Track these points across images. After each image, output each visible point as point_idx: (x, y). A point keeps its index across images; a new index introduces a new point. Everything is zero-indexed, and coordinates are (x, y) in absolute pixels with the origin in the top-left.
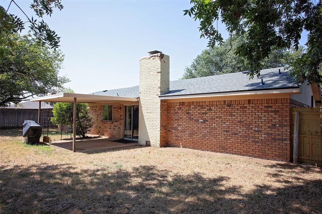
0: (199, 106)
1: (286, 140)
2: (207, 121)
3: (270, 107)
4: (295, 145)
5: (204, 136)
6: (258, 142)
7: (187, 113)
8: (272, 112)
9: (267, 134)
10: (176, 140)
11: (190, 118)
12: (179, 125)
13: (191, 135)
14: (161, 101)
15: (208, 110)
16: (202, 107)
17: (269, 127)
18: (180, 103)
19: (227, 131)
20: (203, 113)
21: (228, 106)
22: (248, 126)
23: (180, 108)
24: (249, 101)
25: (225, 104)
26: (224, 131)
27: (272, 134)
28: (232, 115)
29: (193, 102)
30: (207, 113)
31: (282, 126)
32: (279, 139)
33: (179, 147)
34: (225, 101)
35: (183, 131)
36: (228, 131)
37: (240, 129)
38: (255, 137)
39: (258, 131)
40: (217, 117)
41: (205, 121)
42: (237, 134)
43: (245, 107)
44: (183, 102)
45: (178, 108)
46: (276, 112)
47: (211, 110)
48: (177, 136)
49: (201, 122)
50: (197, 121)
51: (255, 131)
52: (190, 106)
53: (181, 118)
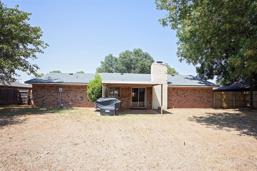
0: (182, 90)
1: (212, 102)
2: (186, 96)
3: (208, 91)
4: (214, 102)
5: (184, 102)
6: (204, 103)
7: (176, 93)
8: (208, 93)
9: (207, 100)
11: (178, 95)
12: (172, 98)
13: (178, 102)
14: (168, 87)
15: (186, 92)
16: (184, 91)
17: (207, 98)
18: (173, 88)
19: (194, 100)
20: (184, 93)
22: (201, 98)
23: (173, 91)
24: (201, 89)
25: (193, 90)
26: (193, 100)
27: (208, 100)
28: (195, 94)
29: (179, 88)
30: (185, 93)
31: (211, 97)
32: (210, 102)
33: (172, 108)
34: (193, 89)
35: (174, 101)
37: (198, 99)
38: (203, 102)
40: (190, 95)
42: (197, 101)
43: (200, 91)
45: (172, 91)
47: (187, 92)
48: (171, 104)
49: (183, 97)
50: (181, 96)
51: (203, 99)
52: (178, 90)
53: (173, 95)
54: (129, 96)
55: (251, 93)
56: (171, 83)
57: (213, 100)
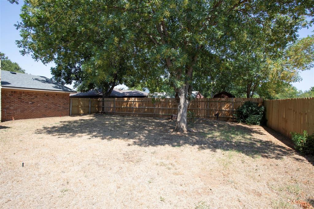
0: (29, 95)
1: (68, 109)
2: (34, 103)
3: (64, 97)
4: (71, 109)
5: (32, 111)
6: (59, 111)
7: (19, 98)
8: (64, 99)
9: (63, 107)
10: (8, 116)
11: (21, 101)
12: (11, 106)
13: (22, 111)
14: (2, 89)
15: (35, 97)
16: (31, 95)
17: (63, 105)
18: (12, 91)
19: (46, 107)
20: (32, 99)
21: (47, 96)
22: (56, 104)
23: (12, 95)
24: (56, 94)
25: (45, 94)
26: (45, 107)
27: (64, 107)
28: (48, 100)
29: (24, 92)
30: (34, 99)
31: (67, 104)
32: (66, 109)
33: (12, 120)
35: (16, 109)
36: (47, 107)
37: (52, 106)
38: (58, 109)
39: (60, 106)
40: (41, 101)
41: (33, 103)
42: (51, 108)
43: (55, 97)
44: (15, 91)
45: (10, 95)
46: (65, 99)
47: (37, 97)
48: (9, 113)
49: (31, 104)
50: (27, 103)
51: (58, 106)
52: (21, 94)
53: (13, 101)
55: (103, 99)
56: (9, 84)
57: (70, 106)
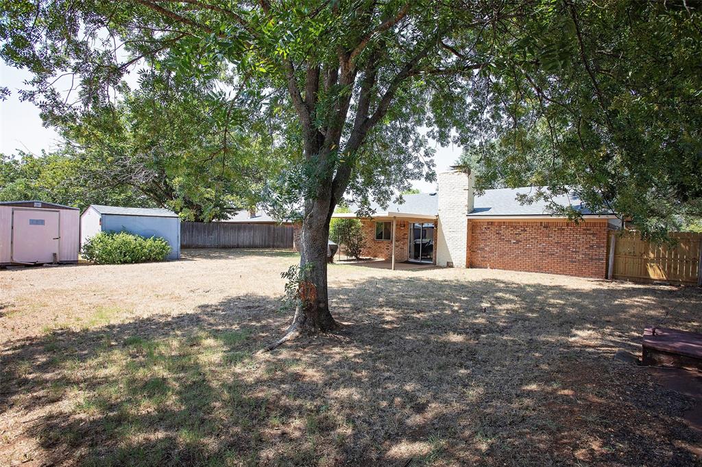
0: (512, 226)
1: (602, 260)
2: (521, 241)
3: (588, 230)
4: (610, 262)
5: (517, 257)
6: (575, 262)
7: (497, 233)
8: (590, 234)
9: (585, 254)
10: (482, 261)
11: (500, 239)
12: (486, 246)
13: (501, 256)
14: (468, 219)
15: (522, 230)
16: (515, 228)
17: (586, 248)
18: (488, 223)
19: (542, 252)
20: (516, 234)
21: (544, 227)
22: (566, 247)
23: (489, 228)
25: (541, 225)
26: (540, 252)
27: (589, 254)
28: (548, 237)
29: (504, 222)
30: (520, 234)
31: (599, 247)
32: (596, 259)
33: (486, 268)
34: (541, 223)
35: (492, 252)
36: (544, 252)
37: (557, 250)
38: (572, 258)
39: (576, 252)
40: (532, 238)
41: (518, 242)
42: (554, 254)
43: (563, 229)
44: (492, 222)
46: (594, 234)
47: (526, 231)
48: (483, 257)
49: (514, 243)
50: (509, 241)
51: (573, 252)
52: (500, 227)
53: (489, 238)
54: (404, 238)
56: (488, 209)
57: (608, 253)
